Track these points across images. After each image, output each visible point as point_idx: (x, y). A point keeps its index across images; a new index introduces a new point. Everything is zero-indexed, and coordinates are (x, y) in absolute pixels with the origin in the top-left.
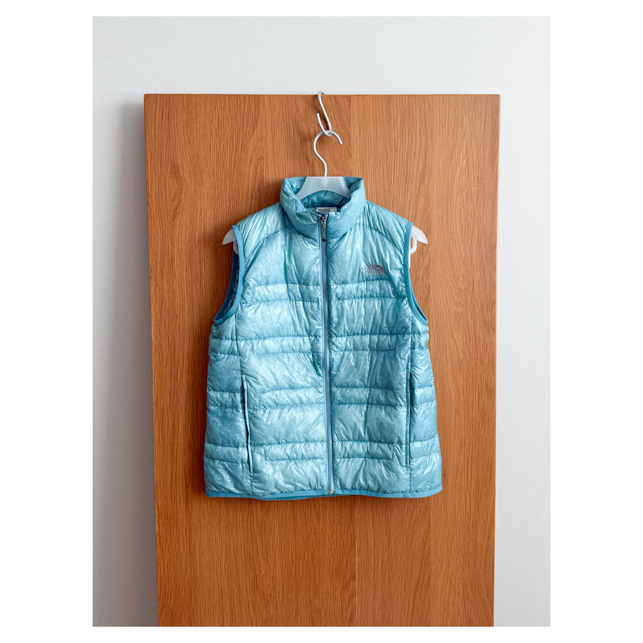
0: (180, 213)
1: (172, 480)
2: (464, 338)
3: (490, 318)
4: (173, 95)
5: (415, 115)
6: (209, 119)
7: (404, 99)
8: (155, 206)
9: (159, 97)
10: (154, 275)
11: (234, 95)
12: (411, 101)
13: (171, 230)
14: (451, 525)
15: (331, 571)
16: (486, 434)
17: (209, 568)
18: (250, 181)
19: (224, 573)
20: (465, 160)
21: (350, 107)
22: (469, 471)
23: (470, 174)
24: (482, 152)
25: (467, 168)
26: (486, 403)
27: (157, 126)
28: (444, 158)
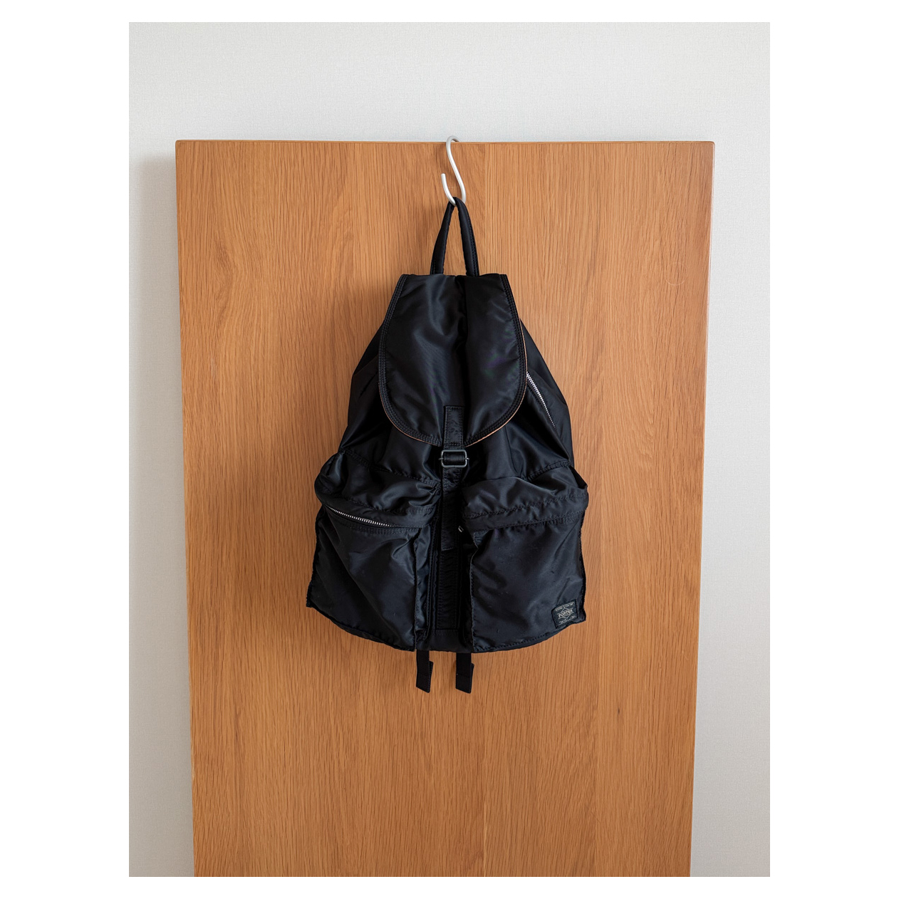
0: (228, 318)
1: (215, 707)
2: (654, 509)
3: (693, 480)
4: (218, 142)
5: (582, 173)
6: (272, 178)
7: (566, 148)
8: (191, 306)
9: (197, 144)
10: (189, 407)
11: (310, 142)
12: (577, 153)
13: (214, 342)
14: (626, 784)
15: (448, 844)
16: (683, 652)
17: (270, 835)
18: (333, 270)
19: (290, 843)
20: (658, 242)
21: (484, 160)
22: (655, 706)
23: (665, 262)
24: (684, 230)
25: (660, 254)
26: (684, 606)
27: (195, 188)
28: (626, 237)
